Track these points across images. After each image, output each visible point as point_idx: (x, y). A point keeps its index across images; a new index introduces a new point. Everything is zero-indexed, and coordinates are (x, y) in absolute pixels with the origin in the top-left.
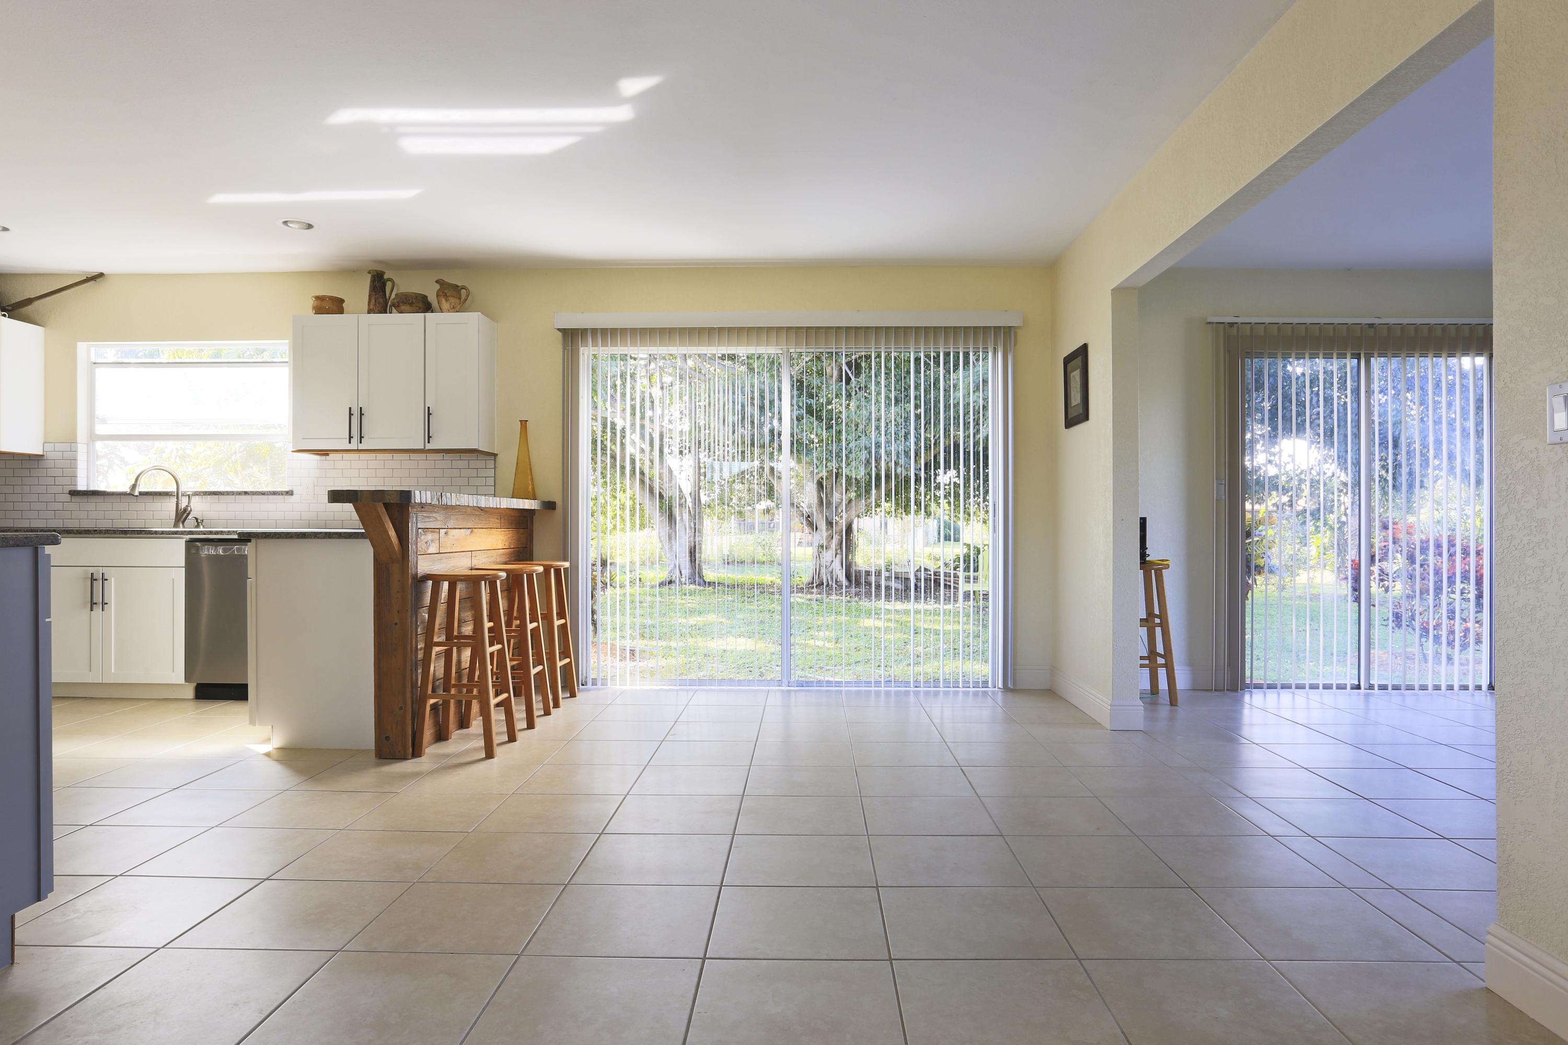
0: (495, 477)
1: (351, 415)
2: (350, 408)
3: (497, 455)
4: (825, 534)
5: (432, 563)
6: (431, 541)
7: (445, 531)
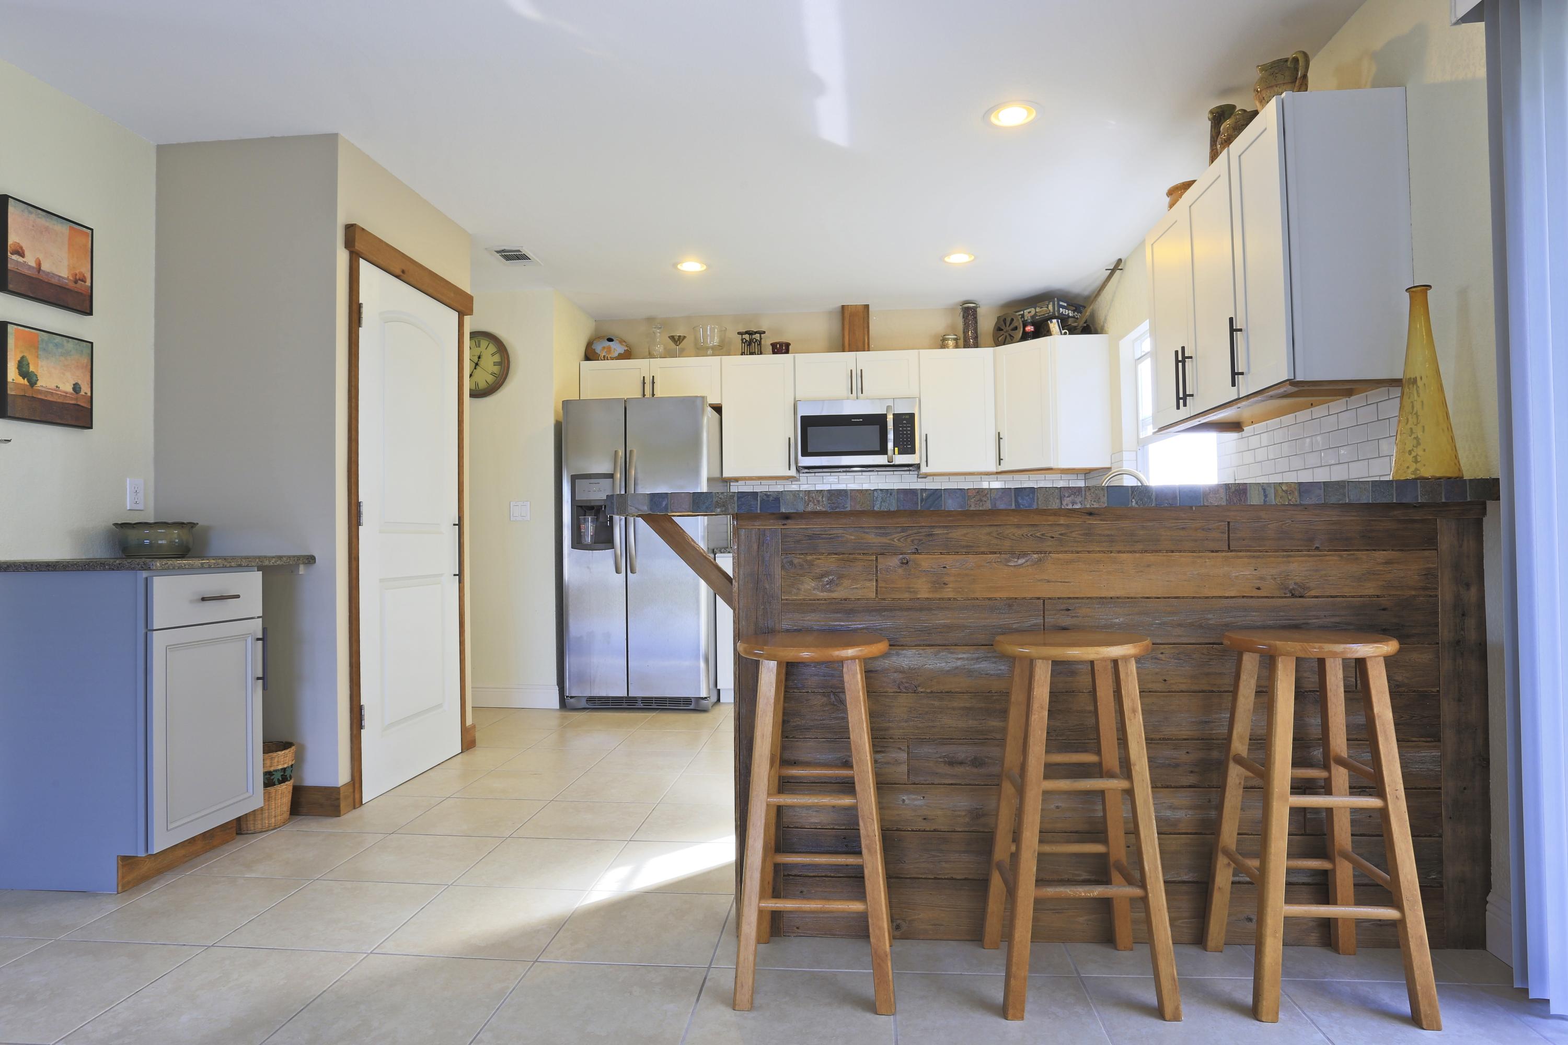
1: (1178, 362)
2: (1176, 352)
5: (839, 615)
6: (841, 577)
7: (901, 559)
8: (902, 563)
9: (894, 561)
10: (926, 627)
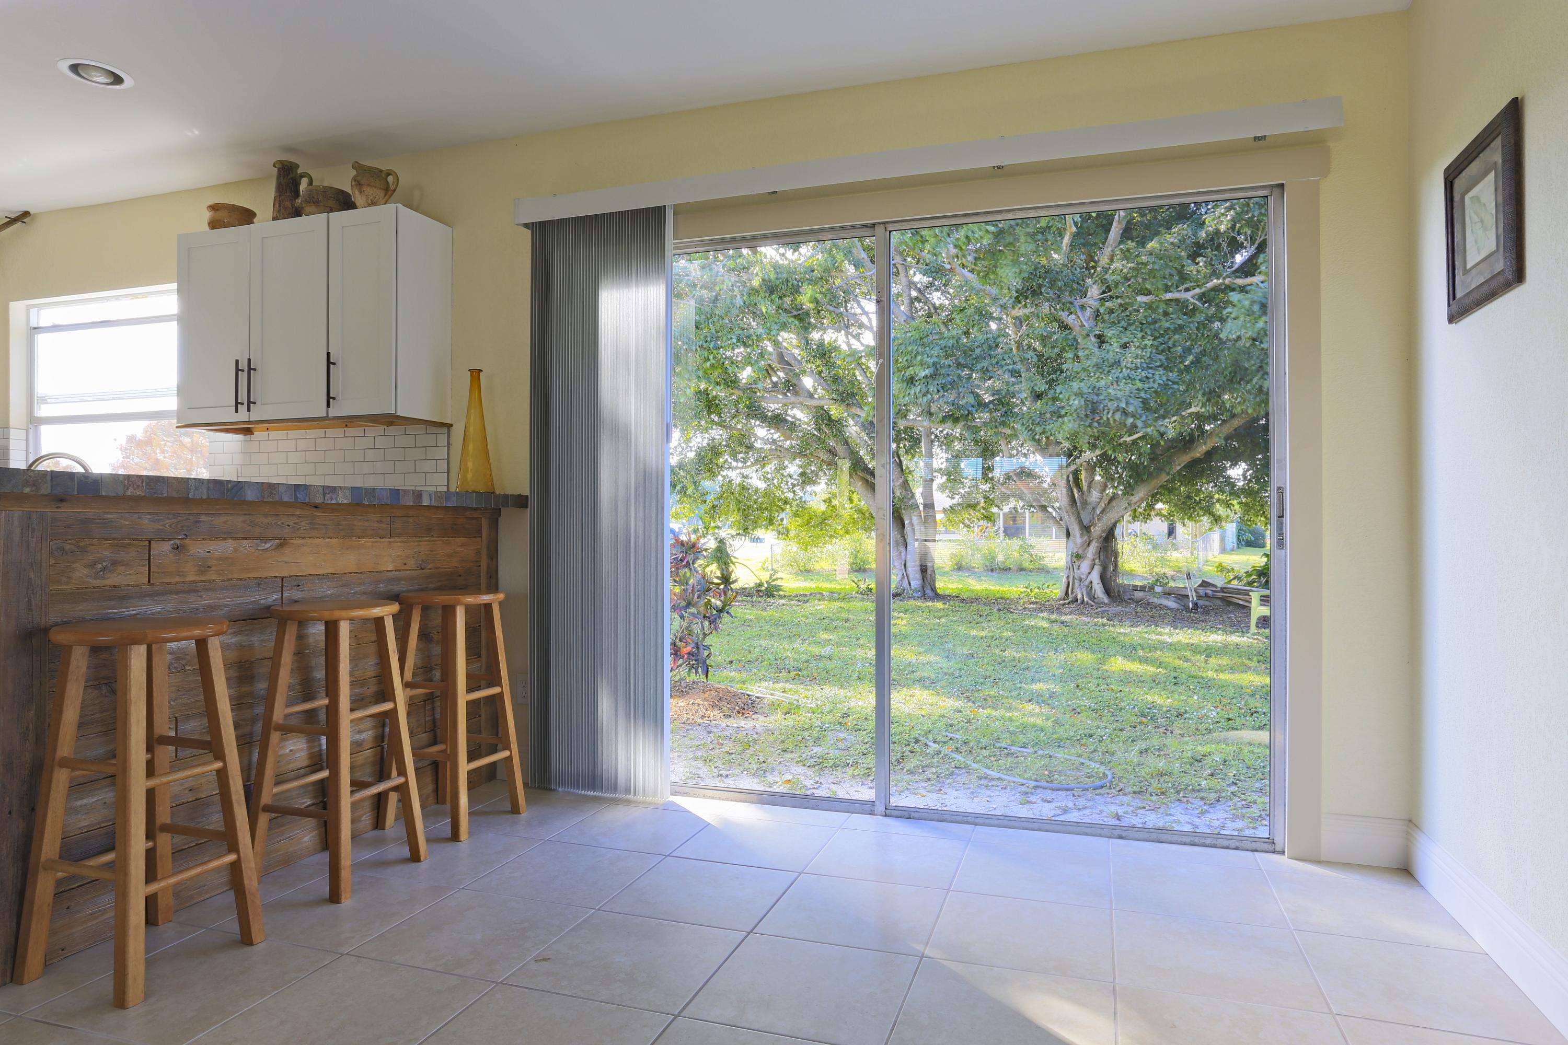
0: (448, 459)
1: (237, 370)
2: (237, 361)
3: (451, 425)
4: (1079, 540)
5: (113, 603)
6: (115, 563)
7: (173, 544)
8: (174, 548)
9: (166, 547)
10: (193, 608)
